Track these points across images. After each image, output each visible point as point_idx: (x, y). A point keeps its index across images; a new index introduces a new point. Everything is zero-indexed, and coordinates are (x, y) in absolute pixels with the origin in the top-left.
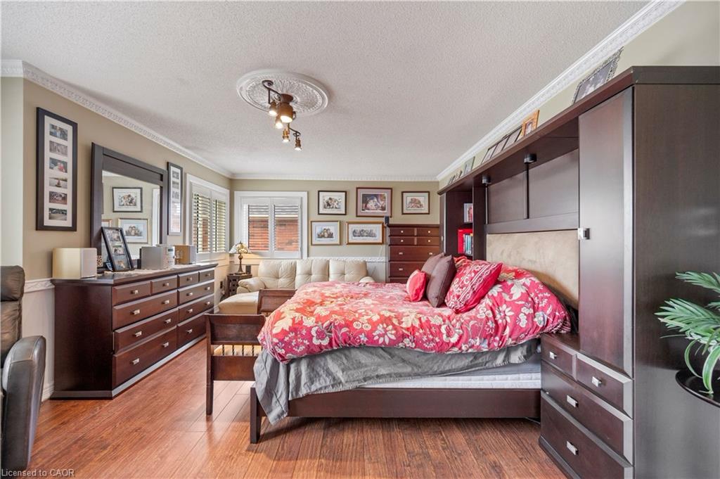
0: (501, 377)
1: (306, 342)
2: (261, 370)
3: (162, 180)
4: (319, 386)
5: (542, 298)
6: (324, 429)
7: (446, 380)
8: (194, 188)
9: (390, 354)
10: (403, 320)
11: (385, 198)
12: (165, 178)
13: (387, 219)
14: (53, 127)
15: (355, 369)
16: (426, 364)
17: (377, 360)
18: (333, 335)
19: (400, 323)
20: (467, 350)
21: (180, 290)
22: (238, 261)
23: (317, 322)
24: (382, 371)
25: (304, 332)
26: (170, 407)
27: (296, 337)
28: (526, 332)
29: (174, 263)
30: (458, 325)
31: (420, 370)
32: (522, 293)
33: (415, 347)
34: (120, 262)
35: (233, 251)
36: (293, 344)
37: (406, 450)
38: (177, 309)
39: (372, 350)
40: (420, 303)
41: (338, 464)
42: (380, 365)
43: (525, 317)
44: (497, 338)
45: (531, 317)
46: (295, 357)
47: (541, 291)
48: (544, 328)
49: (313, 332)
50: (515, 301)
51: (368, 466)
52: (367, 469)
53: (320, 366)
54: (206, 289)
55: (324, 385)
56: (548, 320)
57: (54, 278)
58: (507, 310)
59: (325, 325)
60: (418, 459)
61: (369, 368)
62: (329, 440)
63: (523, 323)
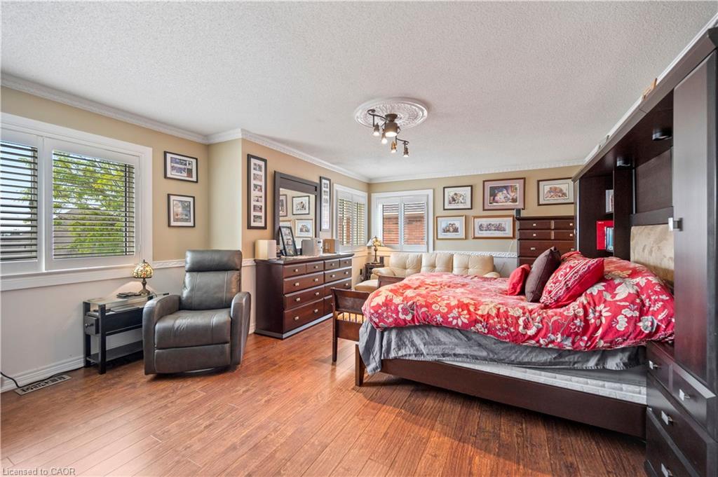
0: (595, 382)
1: (394, 315)
2: (364, 334)
3: (316, 190)
4: (404, 353)
5: (656, 301)
6: (412, 391)
7: (526, 372)
8: (339, 194)
9: (467, 337)
10: (481, 308)
11: (516, 189)
12: (318, 189)
13: (518, 211)
14: (255, 164)
15: (435, 345)
16: (503, 352)
17: (454, 340)
18: (415, 312)
19: (476, 309)
20: (547, 345)
21: (326, 272)
22: (373, 253)
23: (403, 301)
24: (459, 351)
25: (393, 308)
26: (312, 351)
27: (387, 311)
28: (625, 335)
29: (322, 252)
30: (538, 319)
31: (496, 356)
32: (629, 293)
33: (488, 333)
34: (290, 250)
35: (370, 243)
36: (384, 316)
37: (478, 425)
38: (323, 286)
39: (450, 330)
40: (516, 297)
41: (414, 416)
42: (457, 345)
43: (626, 320)
44: (585, 338)
45: (634, 321)
46: (386, 326)
47: (656, 293)
48: (650, 335)
49: (400, 309)
50: (617, 301)
51: (438, 426)
52: (436, 427)
53: (406, 337)
54: (345, 273)
55: (408, 353)
56: (658, 327)
57: (256, 258)
58: (603, 311)
59: (409, 304)
60: (486, 434)
61: (447, 346)
62: (412, 399)
63: (621, 325)
